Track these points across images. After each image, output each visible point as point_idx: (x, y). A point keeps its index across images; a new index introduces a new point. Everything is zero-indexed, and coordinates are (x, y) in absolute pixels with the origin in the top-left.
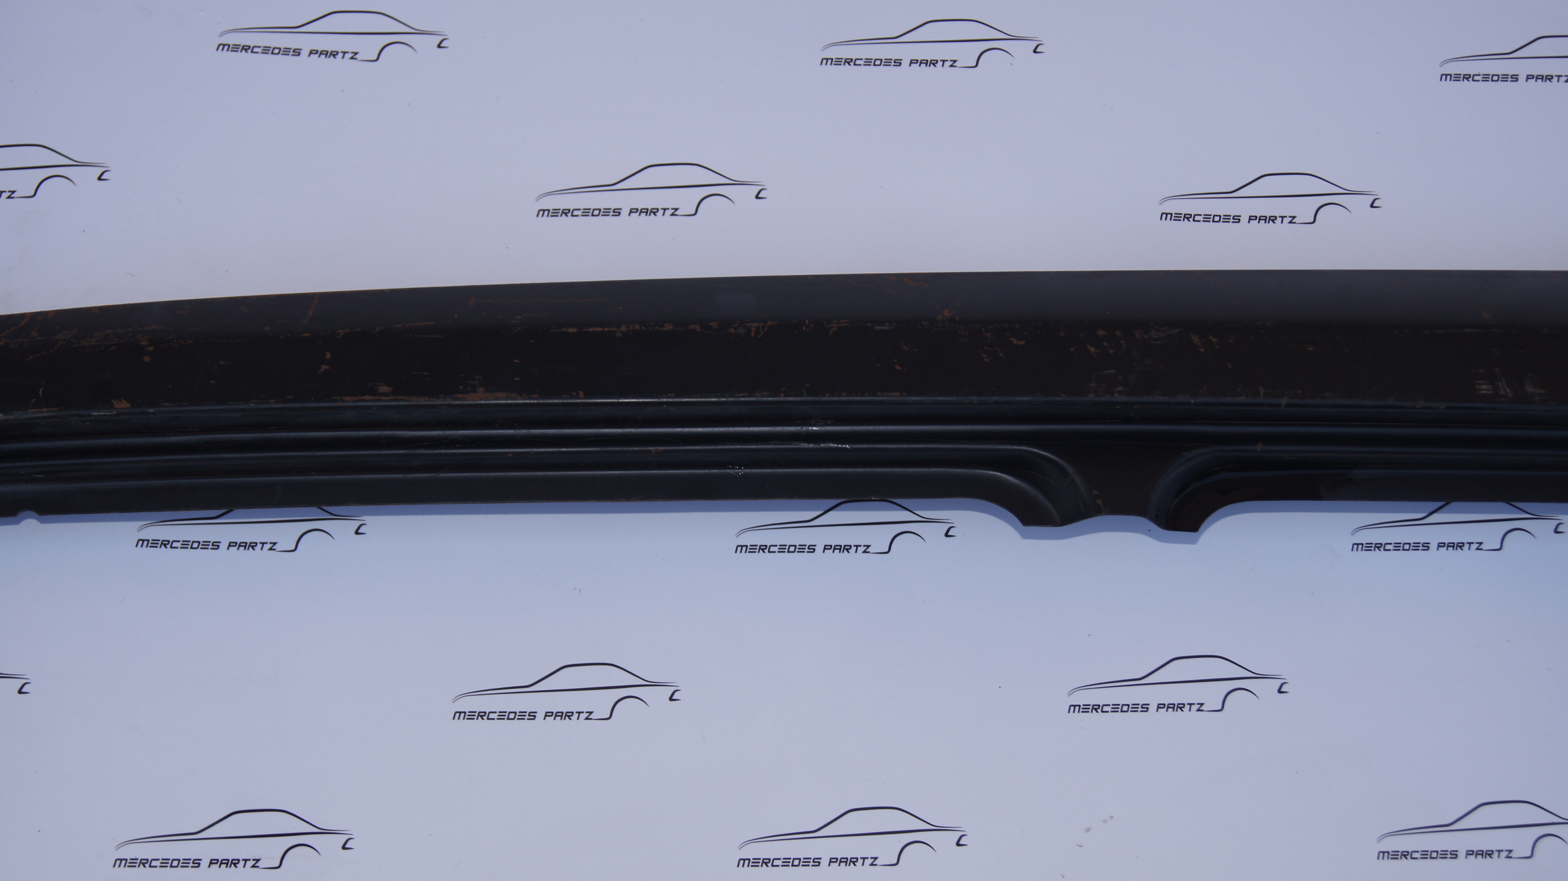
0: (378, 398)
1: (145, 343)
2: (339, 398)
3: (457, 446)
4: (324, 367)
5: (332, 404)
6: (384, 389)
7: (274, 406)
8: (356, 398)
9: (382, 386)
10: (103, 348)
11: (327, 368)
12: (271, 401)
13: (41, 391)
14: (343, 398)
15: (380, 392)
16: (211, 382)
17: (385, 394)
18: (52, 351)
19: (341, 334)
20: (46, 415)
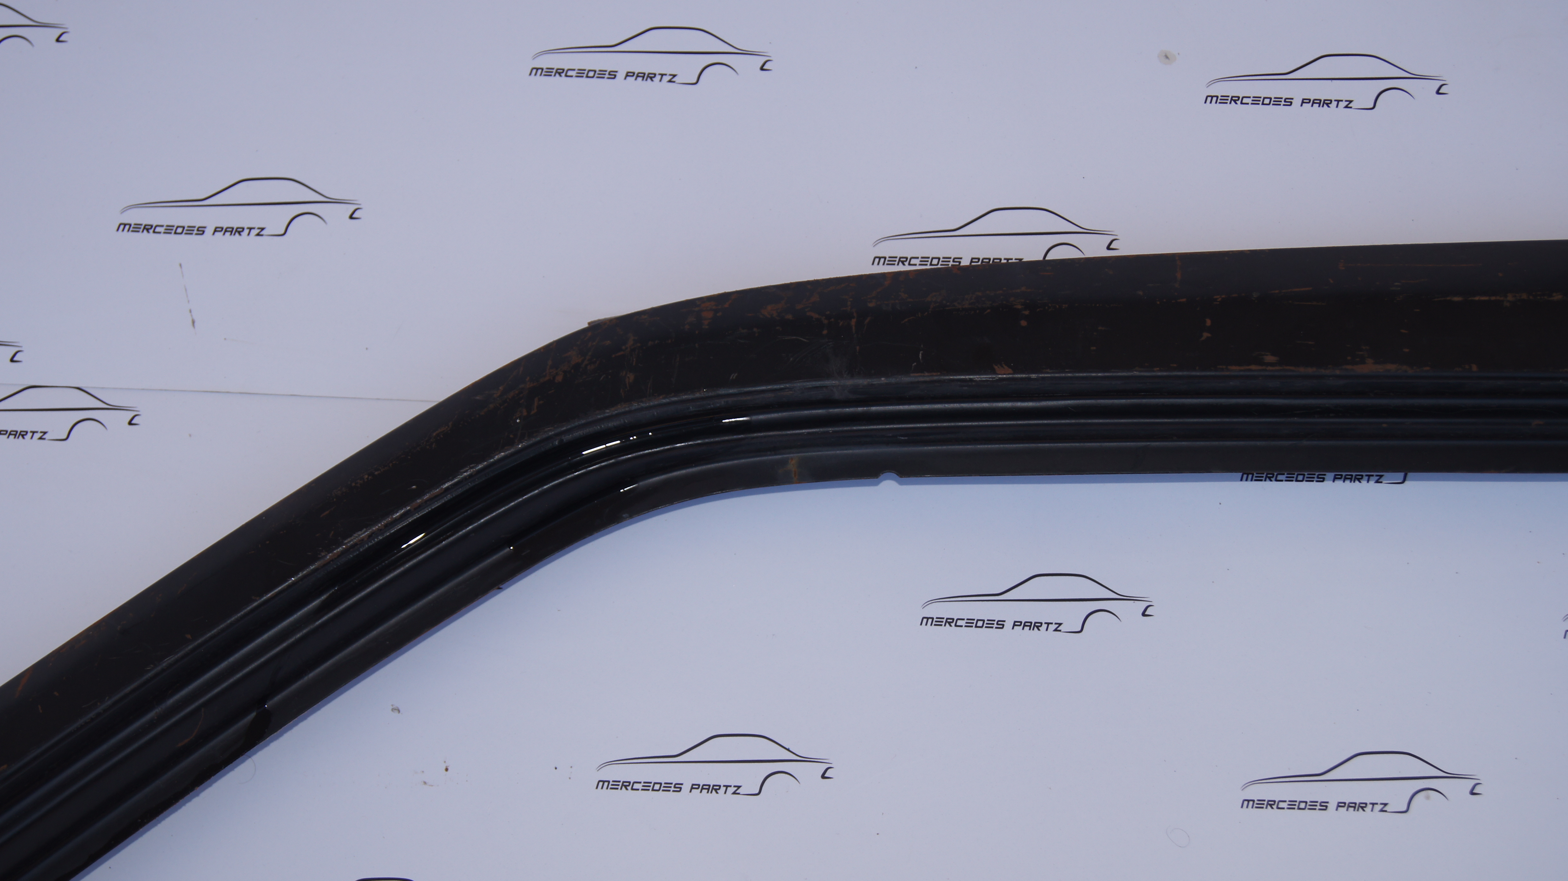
0: (1264, 367)
1: (1019, 307)
2: (1224, 367)
3: (1331, 415)
4: (1206, 335)
5: (1218, 373)
6: (1269, 358)
7: (1159, 374)
8: (1242, 368)
9: (1267, 355)
10: (978, 311)
11: (1209, 335)
12: (1155, 369)
13: (920, 355)
14: (1229, 367)
15: (1266, 361)
16: (1092, 348)
17: (1272, 364)
18: (926, 313)
19: (1218, 300)
20: (927, 379)
